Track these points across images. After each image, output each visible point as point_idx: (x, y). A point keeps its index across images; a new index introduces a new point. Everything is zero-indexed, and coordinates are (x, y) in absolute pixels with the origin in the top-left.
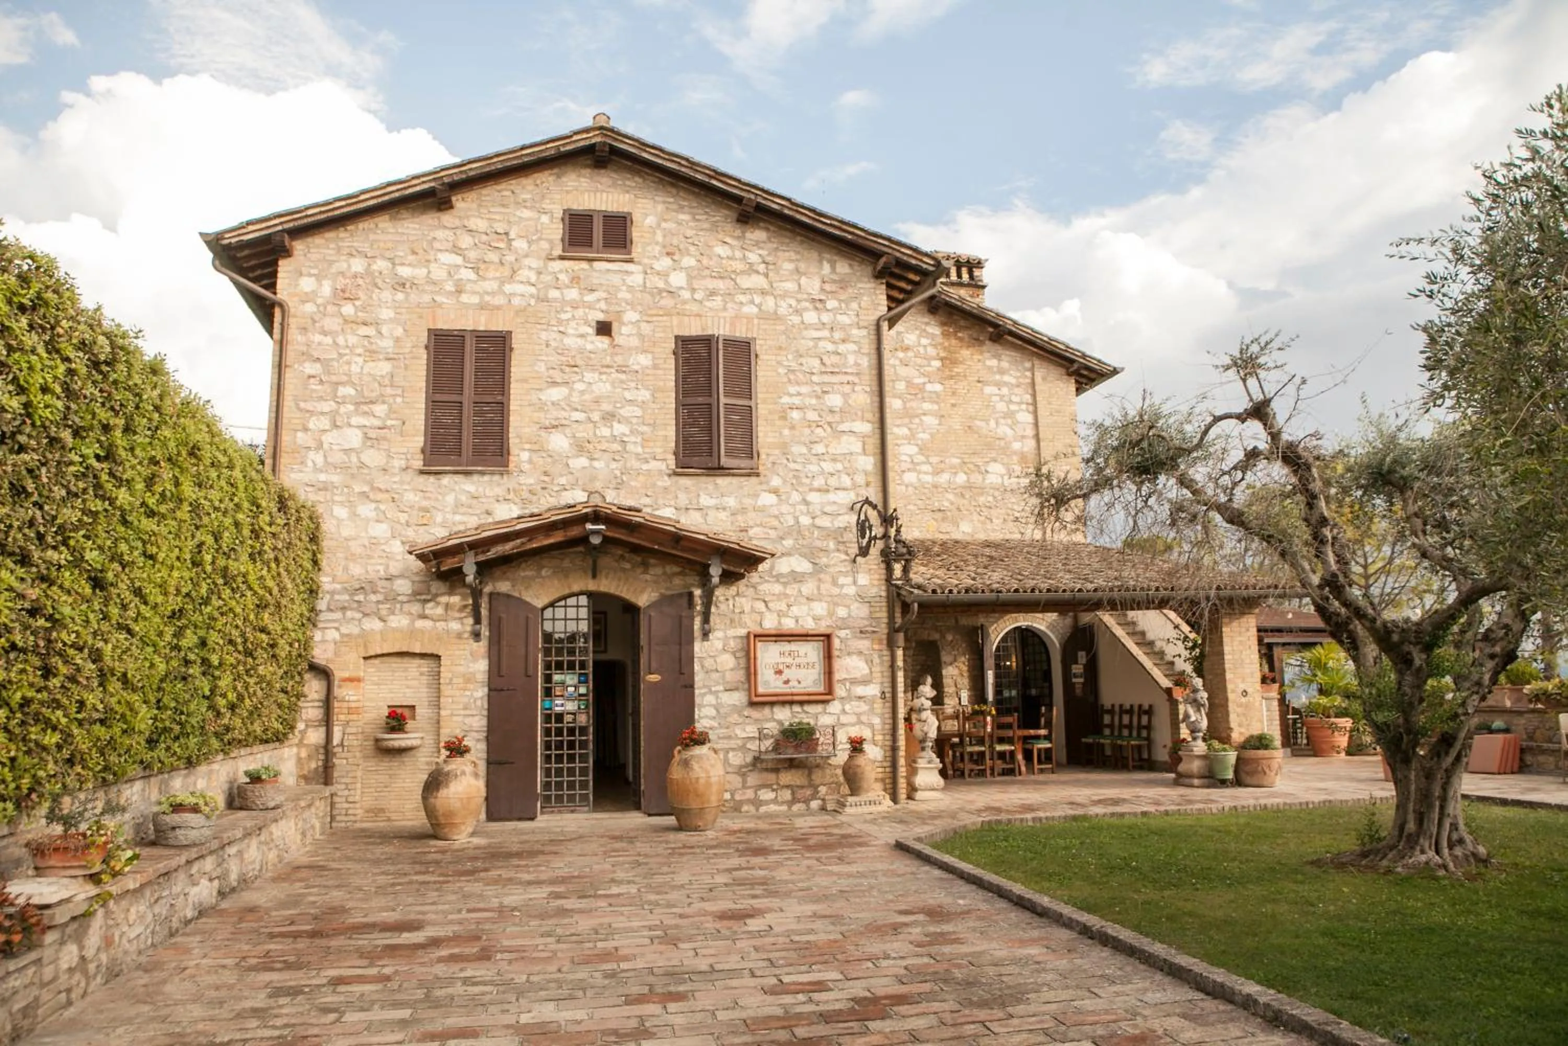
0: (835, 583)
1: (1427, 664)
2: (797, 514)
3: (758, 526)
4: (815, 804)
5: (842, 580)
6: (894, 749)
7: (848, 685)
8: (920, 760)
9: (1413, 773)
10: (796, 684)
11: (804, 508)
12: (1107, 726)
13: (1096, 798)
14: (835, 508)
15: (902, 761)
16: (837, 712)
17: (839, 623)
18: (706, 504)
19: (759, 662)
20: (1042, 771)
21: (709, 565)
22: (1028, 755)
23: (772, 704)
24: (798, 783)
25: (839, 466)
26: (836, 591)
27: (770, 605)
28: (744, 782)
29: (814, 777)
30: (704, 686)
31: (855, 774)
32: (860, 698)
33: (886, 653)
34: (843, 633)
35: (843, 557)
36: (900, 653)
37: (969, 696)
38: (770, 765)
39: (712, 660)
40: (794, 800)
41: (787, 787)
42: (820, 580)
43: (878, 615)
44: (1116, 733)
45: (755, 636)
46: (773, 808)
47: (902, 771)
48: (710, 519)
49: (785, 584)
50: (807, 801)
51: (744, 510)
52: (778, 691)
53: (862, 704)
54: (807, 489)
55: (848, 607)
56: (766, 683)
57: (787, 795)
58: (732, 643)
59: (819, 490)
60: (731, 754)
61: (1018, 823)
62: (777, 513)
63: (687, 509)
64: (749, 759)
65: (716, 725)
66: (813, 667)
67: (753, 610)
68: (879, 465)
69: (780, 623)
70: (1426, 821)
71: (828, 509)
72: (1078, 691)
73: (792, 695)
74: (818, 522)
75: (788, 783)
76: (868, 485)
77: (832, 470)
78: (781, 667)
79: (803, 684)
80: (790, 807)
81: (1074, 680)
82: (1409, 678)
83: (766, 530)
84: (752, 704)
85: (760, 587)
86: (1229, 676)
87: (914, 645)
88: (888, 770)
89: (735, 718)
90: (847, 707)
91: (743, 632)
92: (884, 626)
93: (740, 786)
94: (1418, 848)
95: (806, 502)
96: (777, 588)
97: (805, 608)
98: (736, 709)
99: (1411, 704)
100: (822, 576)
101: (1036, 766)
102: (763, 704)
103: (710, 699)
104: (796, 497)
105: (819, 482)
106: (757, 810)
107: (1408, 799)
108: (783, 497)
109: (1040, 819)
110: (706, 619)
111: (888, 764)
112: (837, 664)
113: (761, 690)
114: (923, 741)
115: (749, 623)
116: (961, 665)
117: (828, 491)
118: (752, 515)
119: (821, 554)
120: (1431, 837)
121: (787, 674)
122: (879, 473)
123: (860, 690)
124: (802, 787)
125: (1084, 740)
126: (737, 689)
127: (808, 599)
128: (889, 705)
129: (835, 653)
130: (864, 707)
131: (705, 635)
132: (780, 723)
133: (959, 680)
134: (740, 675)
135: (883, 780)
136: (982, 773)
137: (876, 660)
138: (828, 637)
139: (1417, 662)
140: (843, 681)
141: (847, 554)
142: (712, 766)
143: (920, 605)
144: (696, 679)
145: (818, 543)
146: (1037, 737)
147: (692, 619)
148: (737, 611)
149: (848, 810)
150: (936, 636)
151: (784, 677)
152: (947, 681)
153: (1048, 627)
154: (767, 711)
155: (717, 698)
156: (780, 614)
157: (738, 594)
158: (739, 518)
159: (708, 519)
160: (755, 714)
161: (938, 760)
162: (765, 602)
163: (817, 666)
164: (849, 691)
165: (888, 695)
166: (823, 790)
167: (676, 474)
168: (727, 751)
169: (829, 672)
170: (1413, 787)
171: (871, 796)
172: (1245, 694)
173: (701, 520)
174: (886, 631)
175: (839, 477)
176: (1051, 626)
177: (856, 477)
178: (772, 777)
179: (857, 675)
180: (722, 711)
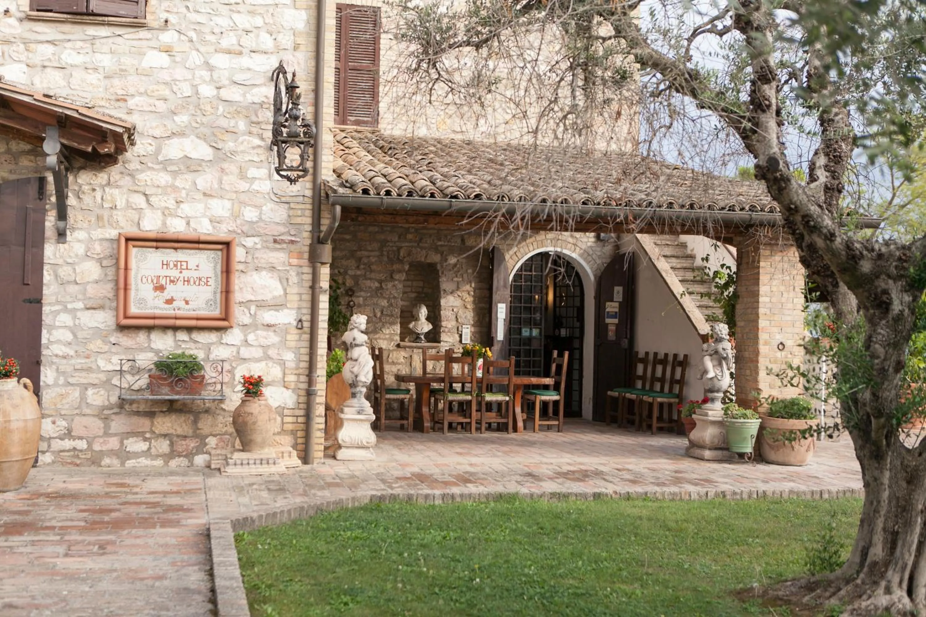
0: (242, 176)
1: (913, 312)
2: (197, 81)
3: (141, 94)
4: (200, 460)
5: (252, 172)
6: (310, 394)
7: (253, 308)
8: (346, 409)
9: (887, 474)
10: (182, 304)
11: (206, 74)
12: (640, 378)
13: (566, 468)
14: (248, 75)
15: (320, 410)
16: (237, 342)
17: (245, 229)
18: (70, 61)
19: (132, 274)
20: (543, 428)
21: (43, 139)
22: (529, 407)
23: (150, 329)
24: (180, 431)
25: (259, 21)
26: (243, 186)
27: (152, 199)
28: (107, 427)
29: (200, 425)
30: (58, 302)
31: (245, 423)
32: (268, 326)
33: (307, 270)
34: (249, 242)
35: (257, 142)
36: (325, 272)
37: (473, 333)
38: (142, 408)
39: (68, 269)
40: (172, 454)
41: (165, 436)
42: (223, 170)
43: (299, 220)
44: (647, 387)
45: (128, 240)
46: (144, 461)
47: (319, 422)
48: (74, 82)
49: (175, 174)
50: (190, 455)
51: (122, 73)
52: (158, 312)
53: (271, 334)
54: (211, 49)
55: (259, 207)
56: (142, 301)
57: (164, 446)
58: (98, 248)
59: (229, 52)
60: (90, 392)
61: (421, 501)
62: (168, 79)
63: (44, 67)
64: (114, 399)
65: (72, 353)
66: (206, 284)
67: (129, 206)
68: (313, 21)
69: (164, 224)
70: (900, 543)
71: (239, 77)
72: (611, 335)
73: (176, 318)
74: (225, 94)
75: (166, 432)
76: (296, 47)
77: (248, 27)
78: (163, 282)
79: (192, 305)
80: (166, 463)
81: (608, 321)
82: (883, 331)
83: (152, 101)
84: (122, 328)
85: (141, 177)
86: (762, 323)
87: (407, 267)
88: (301, 420)
89: (97, 345)
90: (251, 338)
91: (113, 233)
92: (306, 235)
93: (101, 433)
94: (883, 584)
95: (210, 68)
96: (164, 178)
97: (200, 207)
98: (97, 332)
99: (883, 371)
100: (225, 165)
101: (538, 422)
102: (138, 328)
103: (65, 319)
104: (195, 59)
105: (229, 41)
106: (123, 464)
107: (876, 511)
108: (178, 59)
109: (453, 497)
110: (62, 215)
111: (302, 412)
112: (237, 281)
113: (134, 310)
114: (353, 385)
115: (123, 223)
116: (465, 295)
117: (241, 53)
118: (133, 79)
119: (226, 137)
120: (904, 569)
121: (171, 291)
122: (313, 33)
123: (269, 317)
124: (185, 437)
125: (609, 393)
126: (101, 307)
127: (205, 194)
128: (307, 337)
129: (236, 266)
130: (273, 338)
131: (61, 235)
132: (157, 352)
133: (461, 313)
134: (107, 289)
135: (293, 433)
136: (466, 427)
137: (294, 279)
138: (227, 245)
139: (896, 307)
140: (247, 304)
141: (262, 139)
142: (15, 406)
143: (345, 209)
144: (46, 291)
145: (223, 123)
146: (546, 387)
147: (44, 212)
148: (106, 205)
149: (231, 470)
150: (435, 258)
151: (167, 295)
152: (446, 314)
153: (581, 255)
154: (142, 336)
155: (75, 317)
156: (166, 213)
157: (109, 184)
158: (116, 82)
159: (73, 81)
160: (125, 340)
161: (371, 410)
162: (145, 195)
163: (211, 282)
164: (253, 316)
165: (307, 325)
166: (212, 441)
167: (30, 19)
168: (85, 387)
169: (227, 291)
170: (886, 495)
171: (269, 452)
172: (782, 346)
173: (63, 83)
174: (308, 242)
175: (258, 36)
176: (586, 254)
177: (280, 37)
178: (144, 423)
179: (268, 296)
180: (80, 335)
